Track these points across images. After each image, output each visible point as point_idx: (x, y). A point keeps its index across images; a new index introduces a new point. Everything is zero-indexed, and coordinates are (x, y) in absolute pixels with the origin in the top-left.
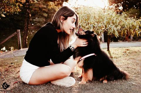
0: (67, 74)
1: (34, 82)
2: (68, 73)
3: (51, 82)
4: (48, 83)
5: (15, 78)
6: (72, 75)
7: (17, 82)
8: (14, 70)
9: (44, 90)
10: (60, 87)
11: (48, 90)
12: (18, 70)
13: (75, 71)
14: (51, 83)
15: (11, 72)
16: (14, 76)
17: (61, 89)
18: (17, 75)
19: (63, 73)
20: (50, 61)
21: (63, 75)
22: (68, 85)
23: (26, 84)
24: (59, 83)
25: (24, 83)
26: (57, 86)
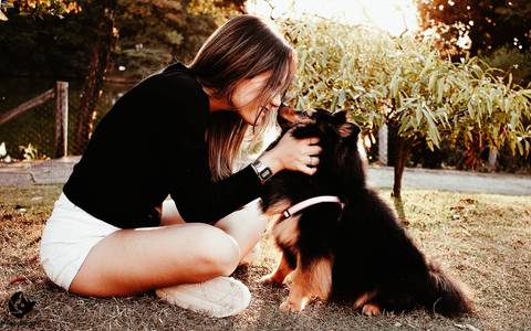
1: (91, 285)
4: (144, 293)
5: (17, 262)
6: (241, 272)
7: (24, 279)
8: (19, 231)
9: (123, 320)
10: (189, 314)
11: (138, 320)
12: (36, 234)
13: (256, 260)
15: (7, 240)
16: (15, 254)
17: (190, 322)
18: (29, 251)
19: (207, 262)
20: (160, 206)
21: (204, 269)
23: (61, 289)
24: (186, 297)
25: (51, 286)
26: (176, 309)
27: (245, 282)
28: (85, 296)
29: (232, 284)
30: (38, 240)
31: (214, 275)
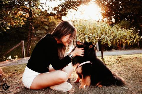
0: (64, 80)
3: (50, 87)
5: (17, 84)
6: (69, 81)
7: (19, 88)
8: (17, 76)
10: (58, 92)
12: (21, 76)
13: (72, 77)
15: (14, 79)
18: (20, 81)
19: (61, 79)
21: (60, 81)
22: (65, 90)
25: (26, 88)
26: (55, 91)
27: (70, 83)
28: (34, 90)
29: (67, 84)
30: (21, 78)
31: (63, 82)
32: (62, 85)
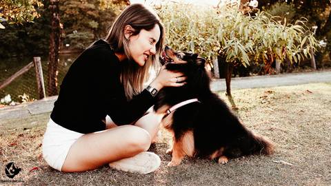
0: (142, 147)
2: (144, 145)
3: (111, 165)
4: (103, 166)
5: (32, 160)
6: (153, 148)
7: (37, 168)
8: (29, 142)
9: (94, 182)
10: (129, 174)
11: (103, 181)
12: (39, 143)
13: (160, 140)
14: (110, 168)
15: (23, 148)
16: (29, 155)
17: (130, 179)
18: (37, 152)
19: (134, 145)
21: (133, 149)
22: (145, 170)
23: (57, 171)
25: (52, 170)
26: (121, 172)
27: (156, 152)
32: (138, 158)
